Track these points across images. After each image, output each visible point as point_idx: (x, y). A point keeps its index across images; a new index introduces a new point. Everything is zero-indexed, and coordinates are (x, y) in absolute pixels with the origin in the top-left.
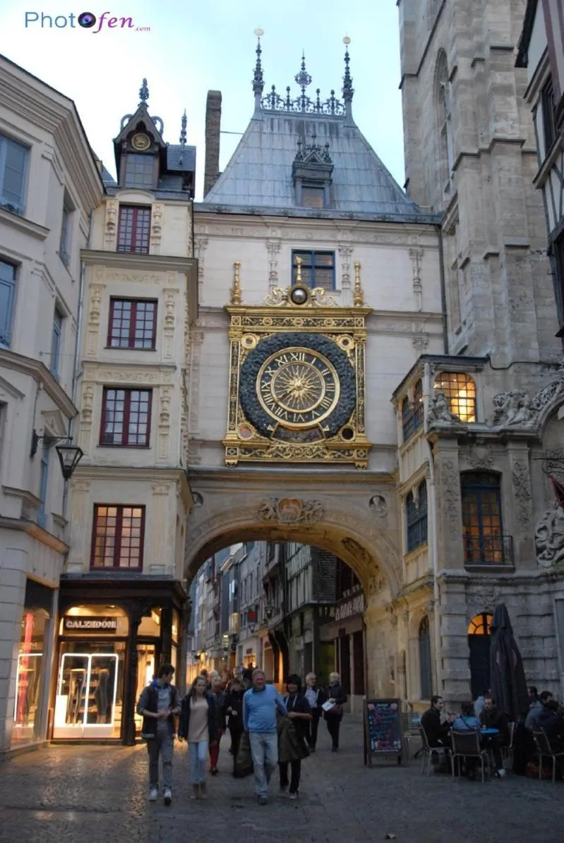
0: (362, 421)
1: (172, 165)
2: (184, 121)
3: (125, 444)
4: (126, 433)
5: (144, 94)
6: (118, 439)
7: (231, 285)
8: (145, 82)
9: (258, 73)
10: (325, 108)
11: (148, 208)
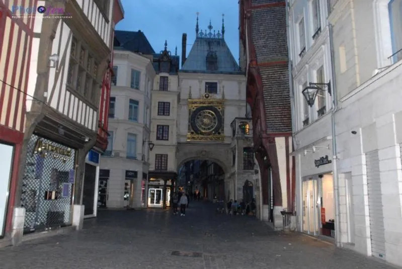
0: (223, 130)
1: (173, 63)
2: (176, 49)
3: (162, 139)
4: (163, 136)
5: (166, 44)
6: (161, 138)
7: (188, 93)
8: (166, 41)
9: (197, 26)
10: (216, 36)
11: (167, 77)
